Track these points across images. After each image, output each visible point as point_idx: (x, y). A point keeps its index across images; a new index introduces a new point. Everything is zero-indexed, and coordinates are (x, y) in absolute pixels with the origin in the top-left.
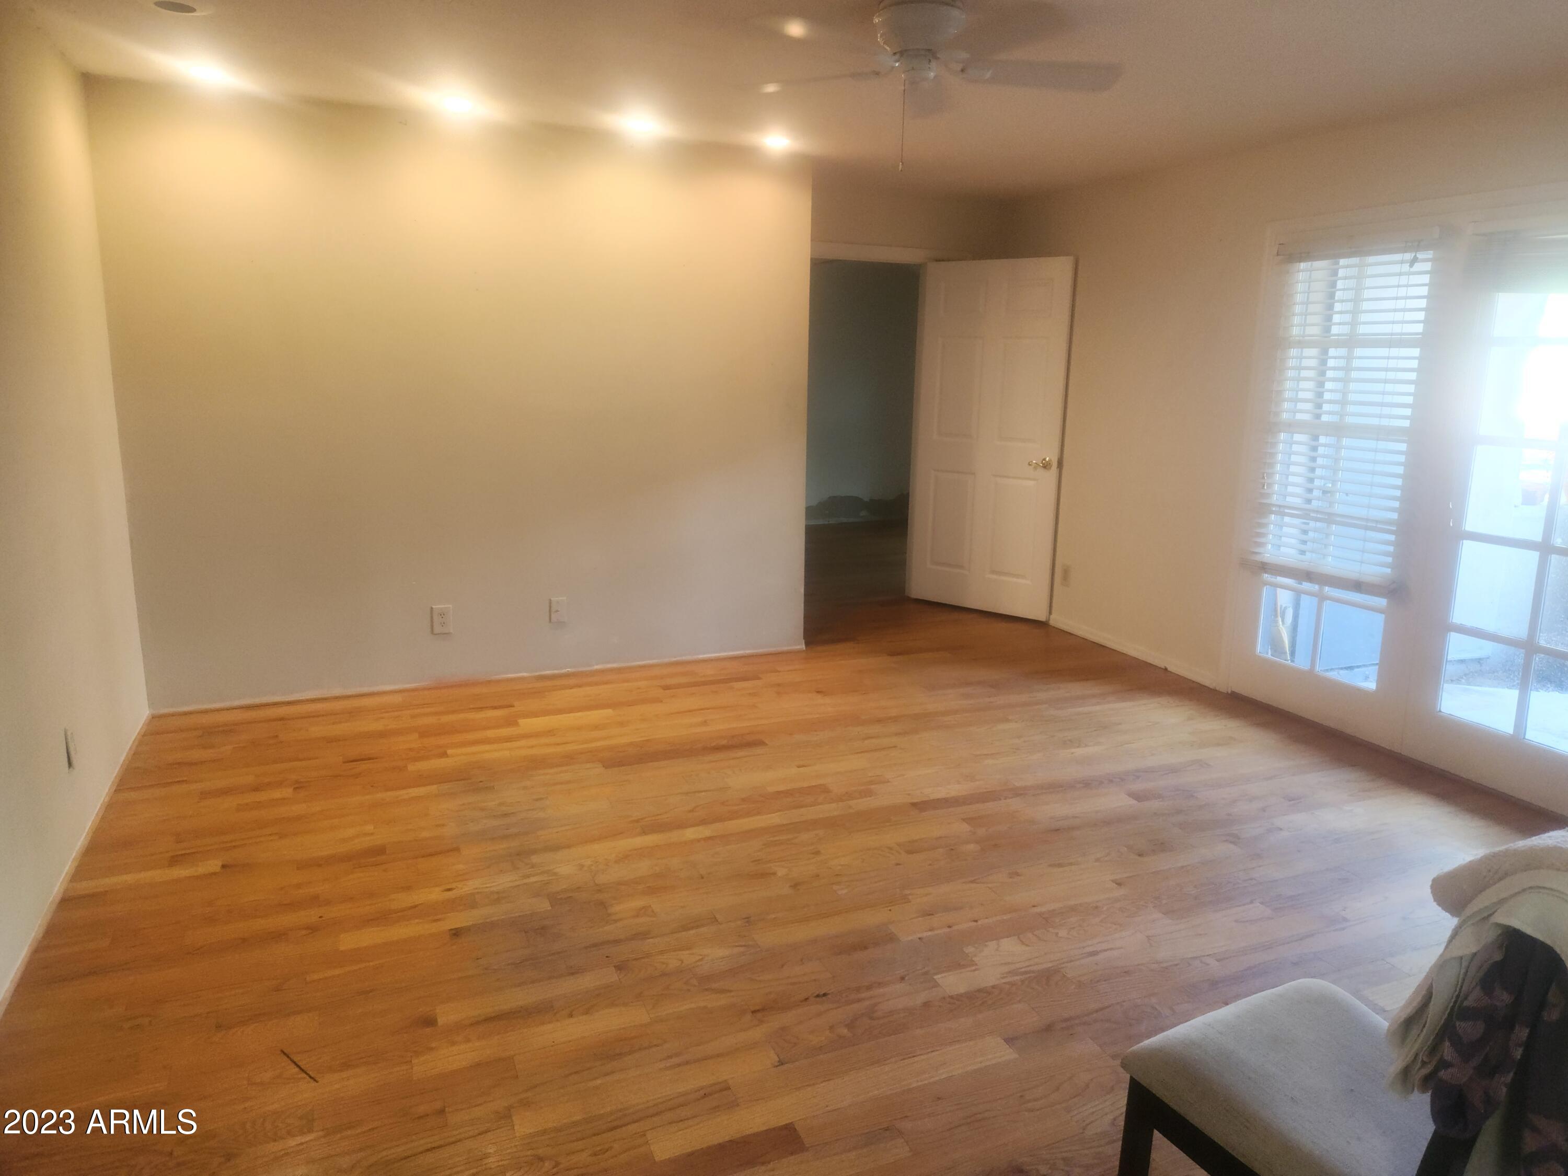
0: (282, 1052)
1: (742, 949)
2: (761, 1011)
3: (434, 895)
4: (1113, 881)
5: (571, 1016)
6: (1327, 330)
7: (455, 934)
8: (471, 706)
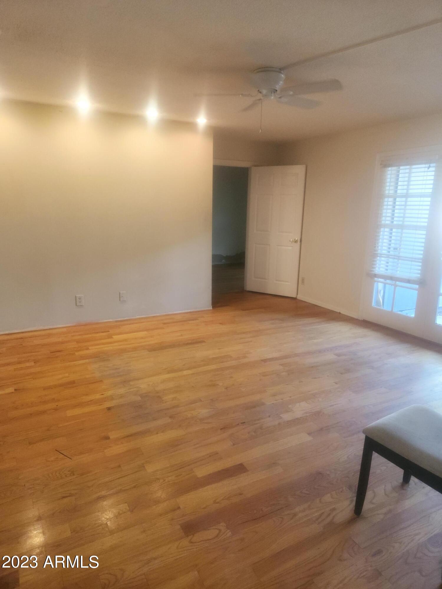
0: (56, 450)
1: (213, 409)
2: (224, 428)
3: (98, 396)
4: (334, 382)
5: (157, 433)
6: (396, 192)
7: (109, 409)
8: (94, 332)
